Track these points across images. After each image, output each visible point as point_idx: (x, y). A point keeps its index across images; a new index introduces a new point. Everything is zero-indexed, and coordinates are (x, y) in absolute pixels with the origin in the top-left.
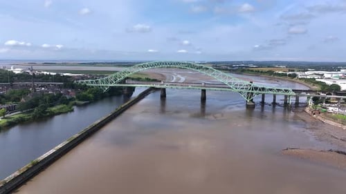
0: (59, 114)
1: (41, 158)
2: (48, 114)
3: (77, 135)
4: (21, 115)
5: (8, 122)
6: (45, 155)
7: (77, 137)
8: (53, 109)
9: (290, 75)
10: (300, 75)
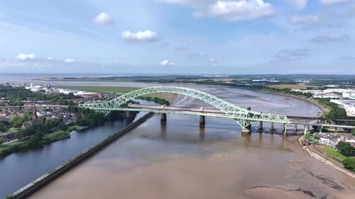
0: (55, 141)
1: (16, 193)
2: (44, 141)
3: (60, 167)
4: (18, 143)
5: (3, 151)
6: (22, 190)
7: (59, 170)
8: (50, 136)
9: (305, 94)
10: (316, 93)
